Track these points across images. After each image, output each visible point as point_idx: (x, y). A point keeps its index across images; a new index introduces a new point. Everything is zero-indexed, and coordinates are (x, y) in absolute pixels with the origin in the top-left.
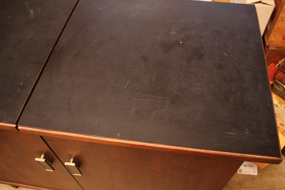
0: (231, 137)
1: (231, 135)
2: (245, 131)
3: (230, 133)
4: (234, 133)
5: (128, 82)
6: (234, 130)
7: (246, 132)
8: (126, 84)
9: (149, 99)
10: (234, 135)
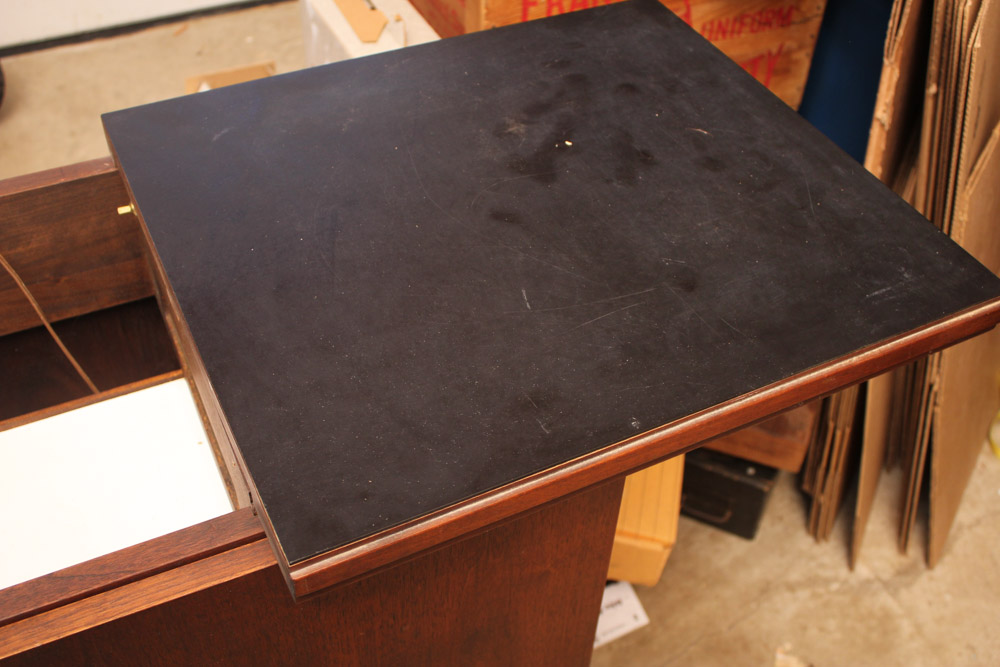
0: (886, 299)
1: (883, 295)
2: (901, 274)
3: (876, 293)
4: (884, 290)
5: (524, 292)
6: (877, 282)
7: (906, 275)
8: (523, 299)
9: (623, 306)
10: (890, 293)
